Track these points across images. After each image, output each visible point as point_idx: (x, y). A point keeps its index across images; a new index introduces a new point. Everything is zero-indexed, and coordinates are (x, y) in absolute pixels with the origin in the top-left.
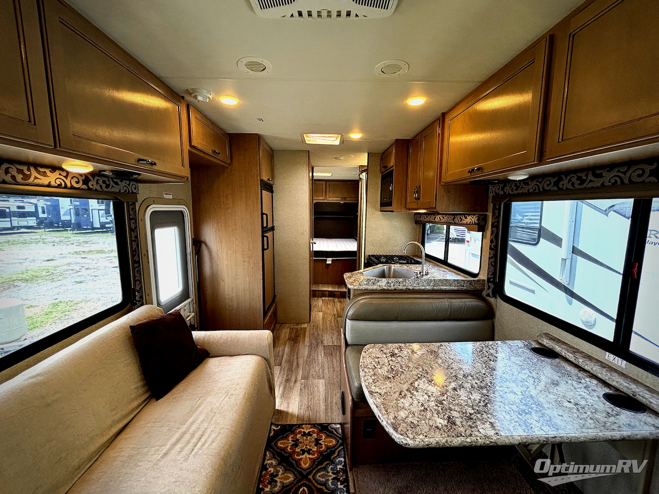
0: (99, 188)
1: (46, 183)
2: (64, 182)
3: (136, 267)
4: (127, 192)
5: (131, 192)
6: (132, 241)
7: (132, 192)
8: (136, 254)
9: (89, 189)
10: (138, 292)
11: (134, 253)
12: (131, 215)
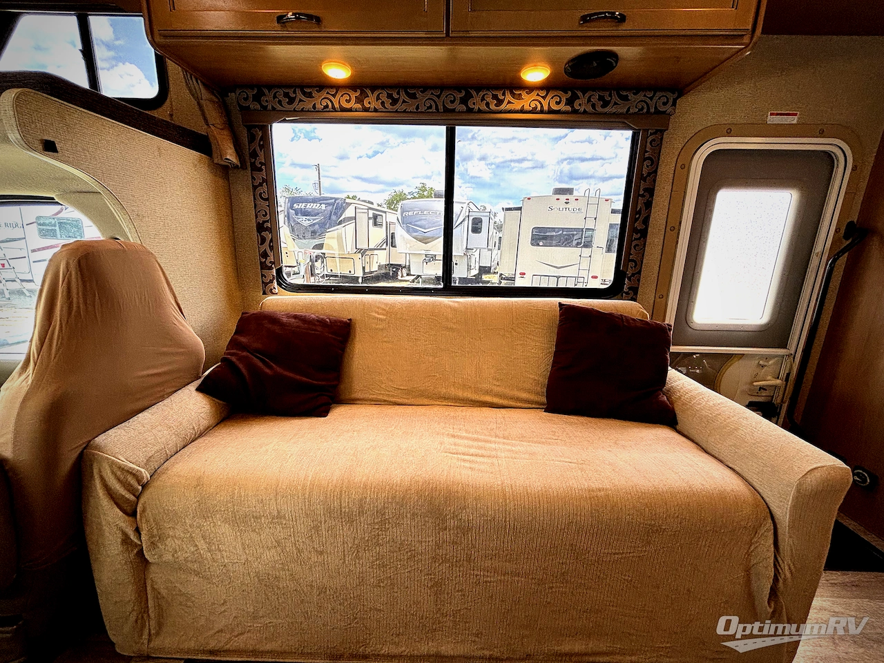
0: (589, 109)
1: (519, 107)
2: (541, 103)
3: (635, 239)
4: (645, 110)
5: (652, 110)
6: (639, 195)
7: (657, 112)
8: (639, 217)
9: (575, 112)
10: (629, 279)
11: (637, 216)
12: (647, 152)
